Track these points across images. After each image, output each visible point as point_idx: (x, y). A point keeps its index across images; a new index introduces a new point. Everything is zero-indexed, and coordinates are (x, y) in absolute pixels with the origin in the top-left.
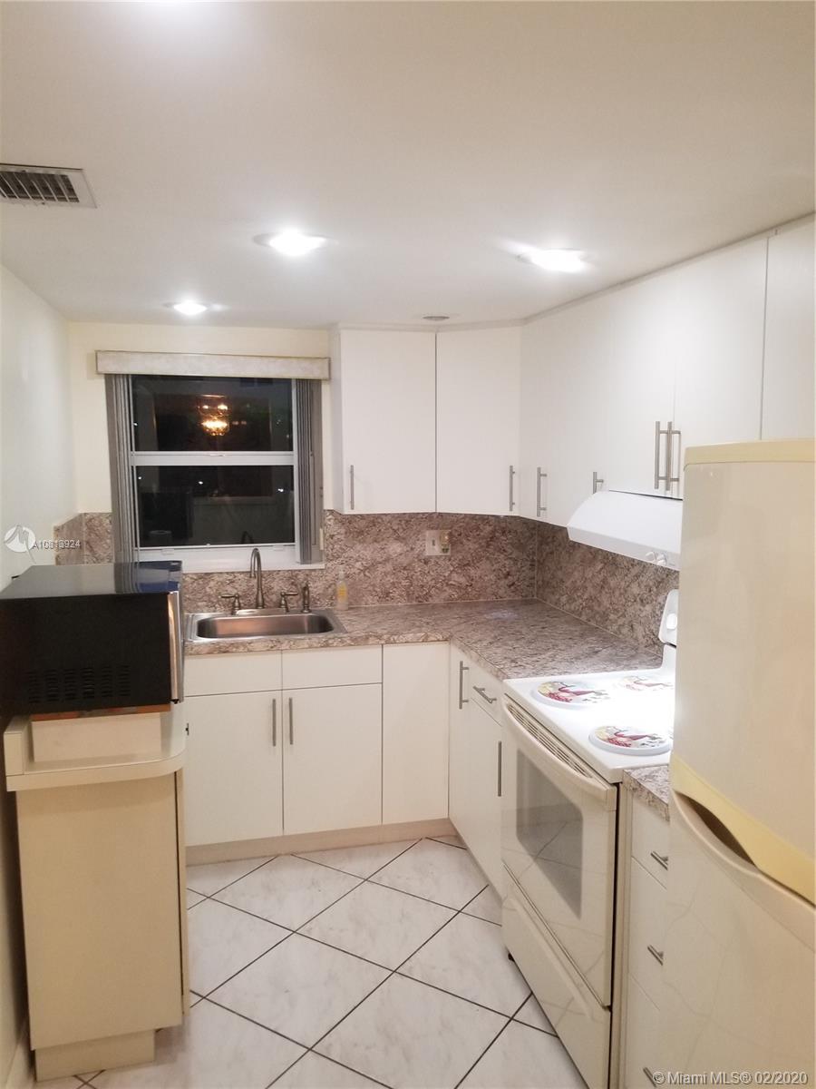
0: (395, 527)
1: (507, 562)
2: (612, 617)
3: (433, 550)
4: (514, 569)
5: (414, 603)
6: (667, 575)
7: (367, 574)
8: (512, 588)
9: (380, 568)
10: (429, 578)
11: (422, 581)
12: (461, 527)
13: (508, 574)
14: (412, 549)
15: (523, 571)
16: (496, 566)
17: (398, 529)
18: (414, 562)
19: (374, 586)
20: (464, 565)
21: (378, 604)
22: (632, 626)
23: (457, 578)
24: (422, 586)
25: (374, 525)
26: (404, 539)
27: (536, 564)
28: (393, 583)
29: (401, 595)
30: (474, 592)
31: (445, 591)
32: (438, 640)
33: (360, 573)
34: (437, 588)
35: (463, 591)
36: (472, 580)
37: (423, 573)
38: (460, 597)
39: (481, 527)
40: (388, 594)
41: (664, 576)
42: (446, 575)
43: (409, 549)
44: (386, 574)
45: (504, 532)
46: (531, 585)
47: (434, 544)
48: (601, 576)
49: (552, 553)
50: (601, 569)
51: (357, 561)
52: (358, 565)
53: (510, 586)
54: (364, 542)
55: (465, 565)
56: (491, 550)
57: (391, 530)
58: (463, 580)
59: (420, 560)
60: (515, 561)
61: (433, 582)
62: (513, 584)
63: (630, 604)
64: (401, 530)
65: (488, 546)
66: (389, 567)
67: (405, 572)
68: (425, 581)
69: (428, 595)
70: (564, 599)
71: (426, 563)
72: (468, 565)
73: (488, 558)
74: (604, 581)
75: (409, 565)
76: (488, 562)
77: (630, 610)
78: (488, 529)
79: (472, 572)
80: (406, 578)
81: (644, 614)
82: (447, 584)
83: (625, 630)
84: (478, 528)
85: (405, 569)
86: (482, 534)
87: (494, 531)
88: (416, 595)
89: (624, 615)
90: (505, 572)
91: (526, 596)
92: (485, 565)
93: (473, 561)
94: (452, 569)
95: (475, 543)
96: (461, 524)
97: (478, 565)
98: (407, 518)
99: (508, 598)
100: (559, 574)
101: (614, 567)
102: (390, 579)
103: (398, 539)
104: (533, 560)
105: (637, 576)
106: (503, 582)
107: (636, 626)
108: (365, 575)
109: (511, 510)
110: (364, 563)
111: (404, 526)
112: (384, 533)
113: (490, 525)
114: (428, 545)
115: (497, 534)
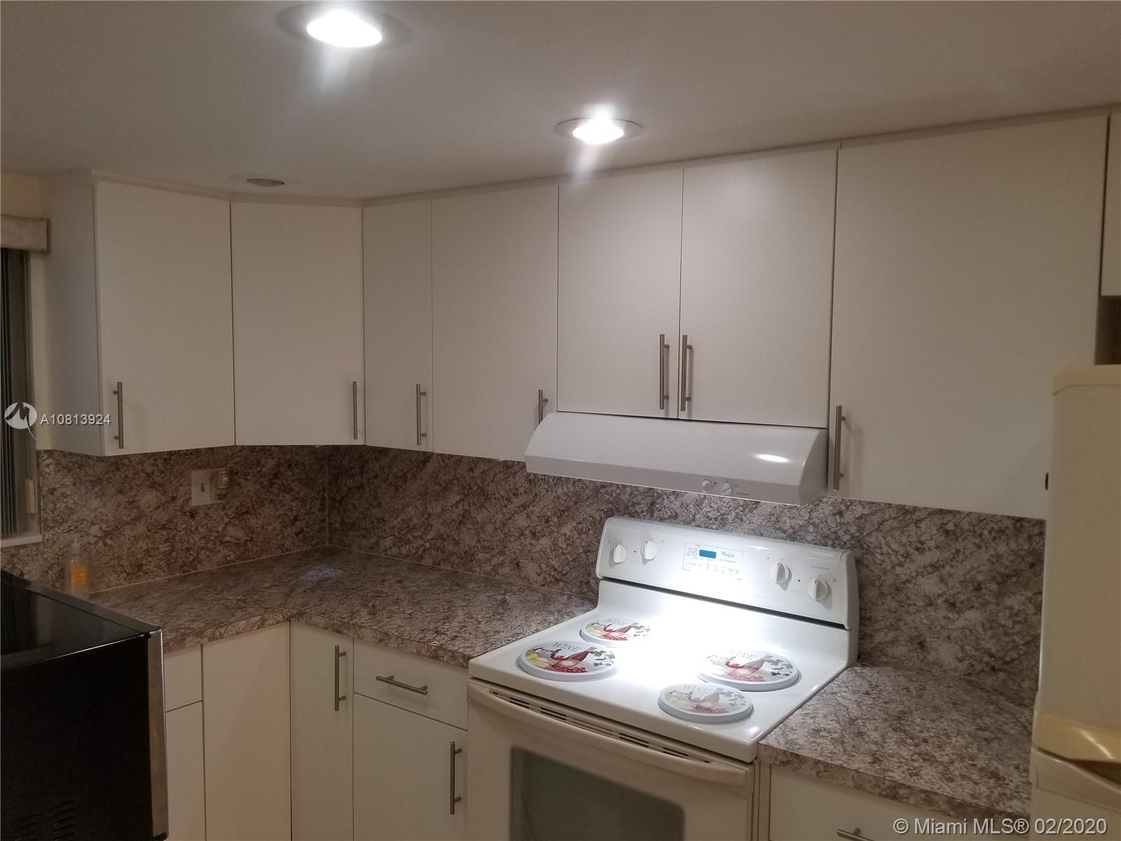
0: (149, 470)
1: (293, 504)
2: (480, 556)
3: (201, 497)
4: (302, 511)
5: (178, 574)
6: (576, 503)
7: (108, 541)
8: (301, 536)
9: (128, 532)
10: (197, 537)
11: (188, 542)
12: (237, 463)
13: (296, 519)
14: (174, 498)
15: (313, 513)
16: (281, 512)
17: (153, 472)
18: (176, 516)
19: (119, 558)
20: (241, 514)
21: (126, 585)
22: (518, 564)
23: (234, 533)
24: (188, 549)
25: (118, 469)
26: (162, 485)
27: (328, 502)
28: (147, 551)
29: (159, 567)
30: (255, 549)
31: (219, 551)
32: (278, 622)
33: (98, 541)
34: (209, 550)
35: (241, 549)
36: (253, 532)
37: (189, 531)
38: (238, 558)
39: (262, 461)
40: (139, 567)
41: (571, 504)
42: (220, 529)
43: (168, 499)
44: (136, 538)
45: (289, 466)
46: (322, 530)
47: (203, 490)
48: (460, 509)
49: (361, 487)
50: (458, 503)
51: (93, 524)
52: (95, 530)
53: (297, 535)
54: (104, 494)
55: (243, 514)
56: (275, 490)
57: (143, 475)
58: (240, 534)
59: (184, 513)
60: (303, 501)
61: (203, 541)
62: (302, 531)
63: (512, 539)
64: (157, 473)
65: (271, 485)
66: (141, 528)
67: (165, 533)
68: (192, 541)
69: (197, 559)
70: (388, 542)
71: (193, 516)
72: (247, 512)
73: (271, 501)
74: (465, 515)
75: (170, 521)
76: (272, 506)
77: (514, 546)
78: (271, 462)
79: (253, 521)
80: (167, 540)
81: (539, 548)
82: (222, 543)
83: (506, 570)
84: (258, 463)
85: (164, 527)
86: (264, 470)
87: (278, 465)
88: (180, 562)
89: (502, 553)
90: (292, 517)
91: (316, 545)
92: (268, 510)
93: (253, 506)
94: (227, 520)
95: (255, 483)
96: (237, 459)
97: (260, 511)
98: (165, 456)
99: (296, 550)
100: (377, 512)
101: (482, 499)
102: (143, 545)
103: (153, 486)
104: (324, 498)
105: (524, 506)
106: (290, 531)
107: (523, 562)
108: (105, 544)
109: (355, 437)
110: (104, 526)
111: (161, 467)
112: (133, 479)
113: (273, 458)
114: (195, 491)
115: (282, 469)
